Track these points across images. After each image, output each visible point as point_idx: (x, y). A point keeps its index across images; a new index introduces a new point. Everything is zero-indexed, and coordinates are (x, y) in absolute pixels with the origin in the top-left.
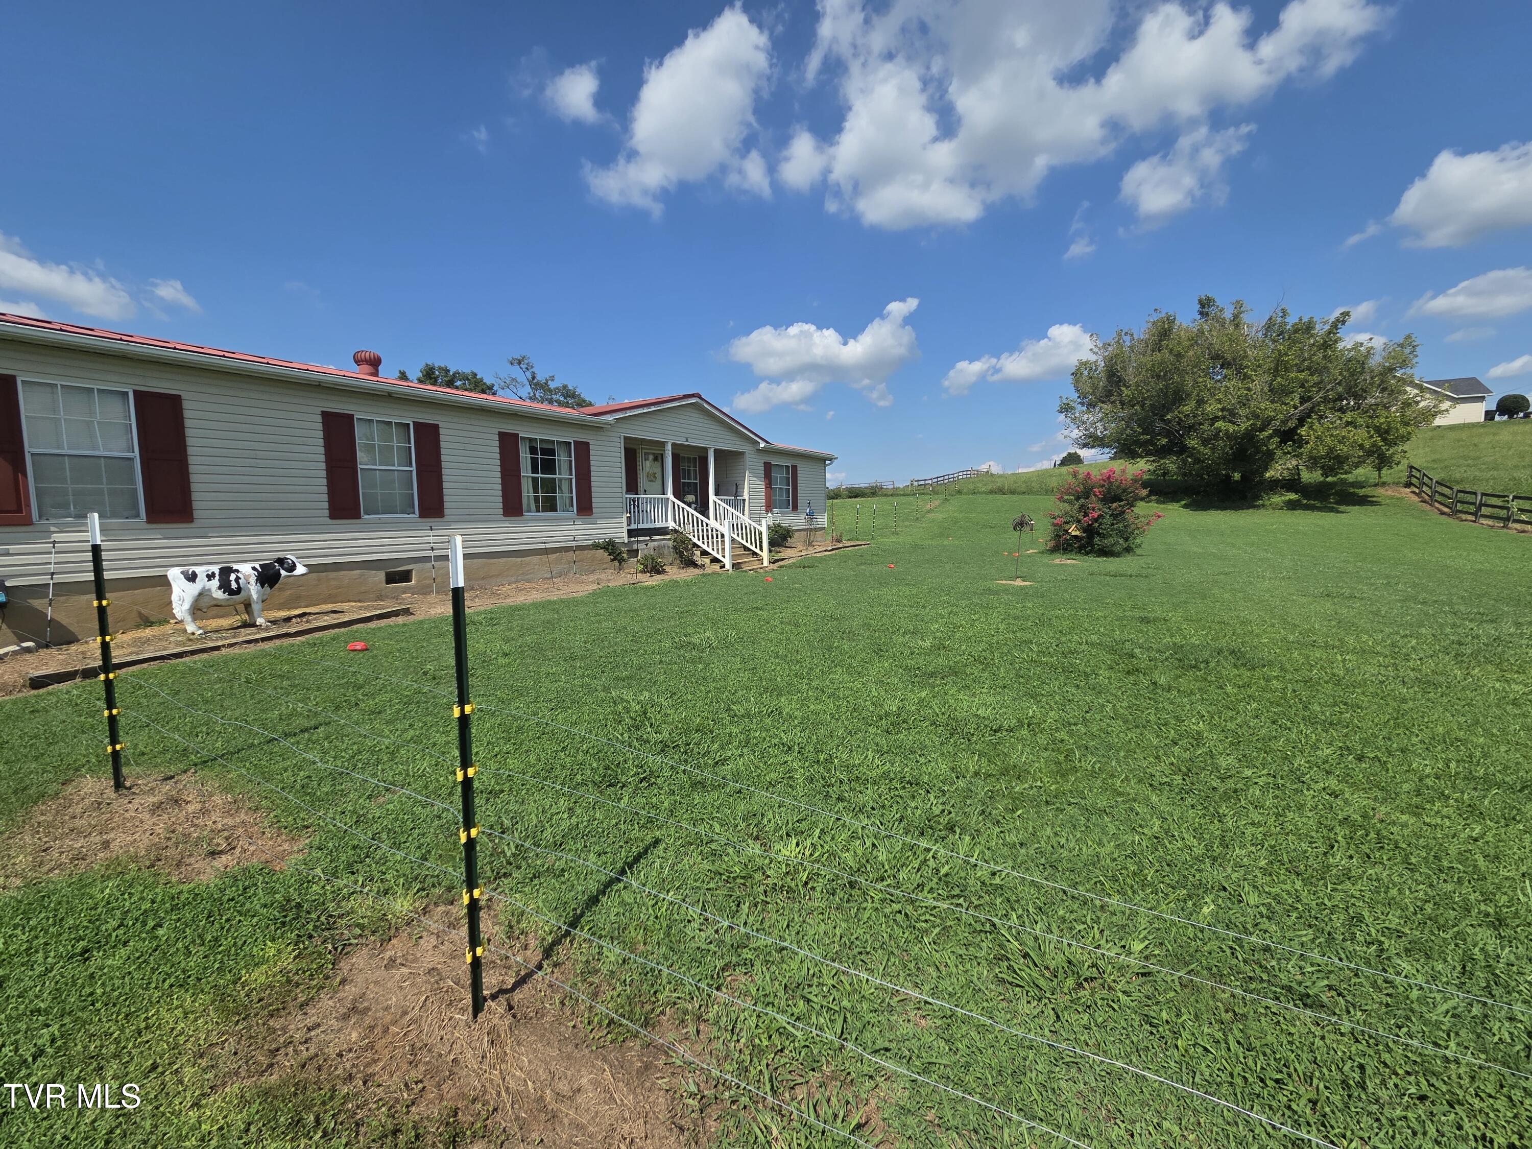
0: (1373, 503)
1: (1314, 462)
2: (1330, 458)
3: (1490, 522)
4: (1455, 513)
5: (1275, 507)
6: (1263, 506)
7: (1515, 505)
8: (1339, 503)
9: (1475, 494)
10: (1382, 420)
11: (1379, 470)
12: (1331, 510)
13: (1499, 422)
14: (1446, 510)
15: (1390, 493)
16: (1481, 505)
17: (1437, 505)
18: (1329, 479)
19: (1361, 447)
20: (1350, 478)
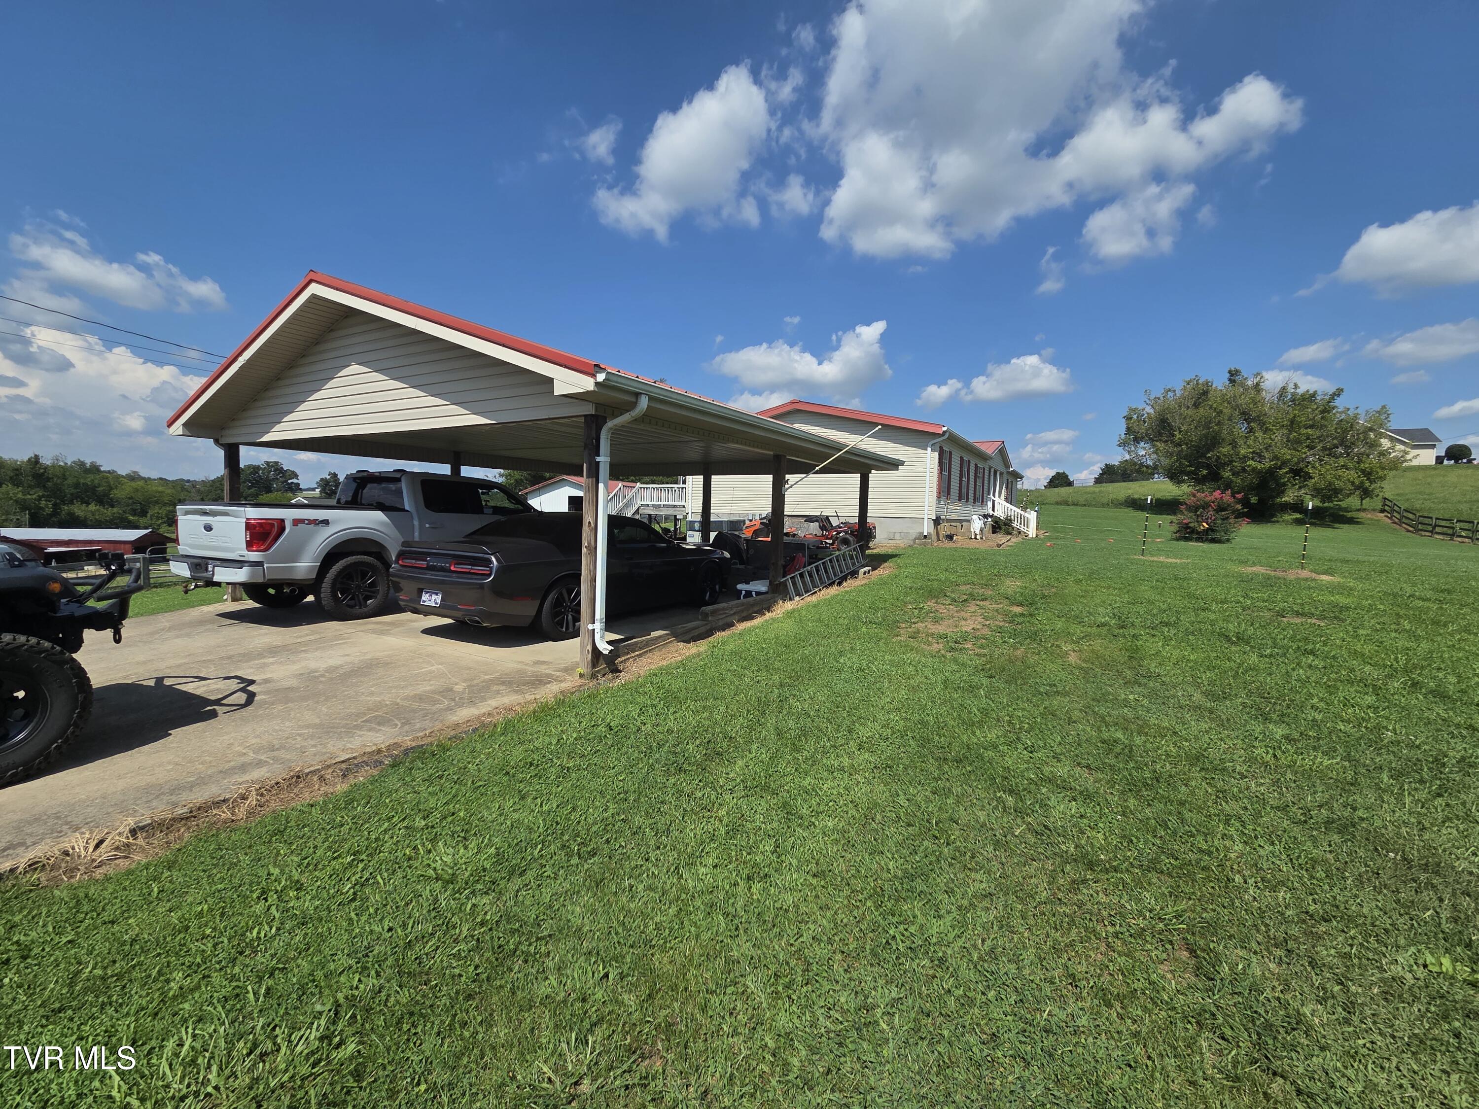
0: (1358, 523)
1: (1317, 492)
2: (1329, 490)
3: (1441, 537)
4: (1417, 531)
5: (1287, 523)
6: (1278, 522)
7: (1458, 526)
8: (1333, 522)
9: (1431, 518)
10: (1367, 466)
11: (1362, 500)
12: (1329, 526)
13: (1447, 466)
14: (1411, 529)
15: (1369, 516)
16: (1436, 526)
17: (1404, 525)
18: (1326, 504)
19: (1353, 483)
20: (1343, 504)
